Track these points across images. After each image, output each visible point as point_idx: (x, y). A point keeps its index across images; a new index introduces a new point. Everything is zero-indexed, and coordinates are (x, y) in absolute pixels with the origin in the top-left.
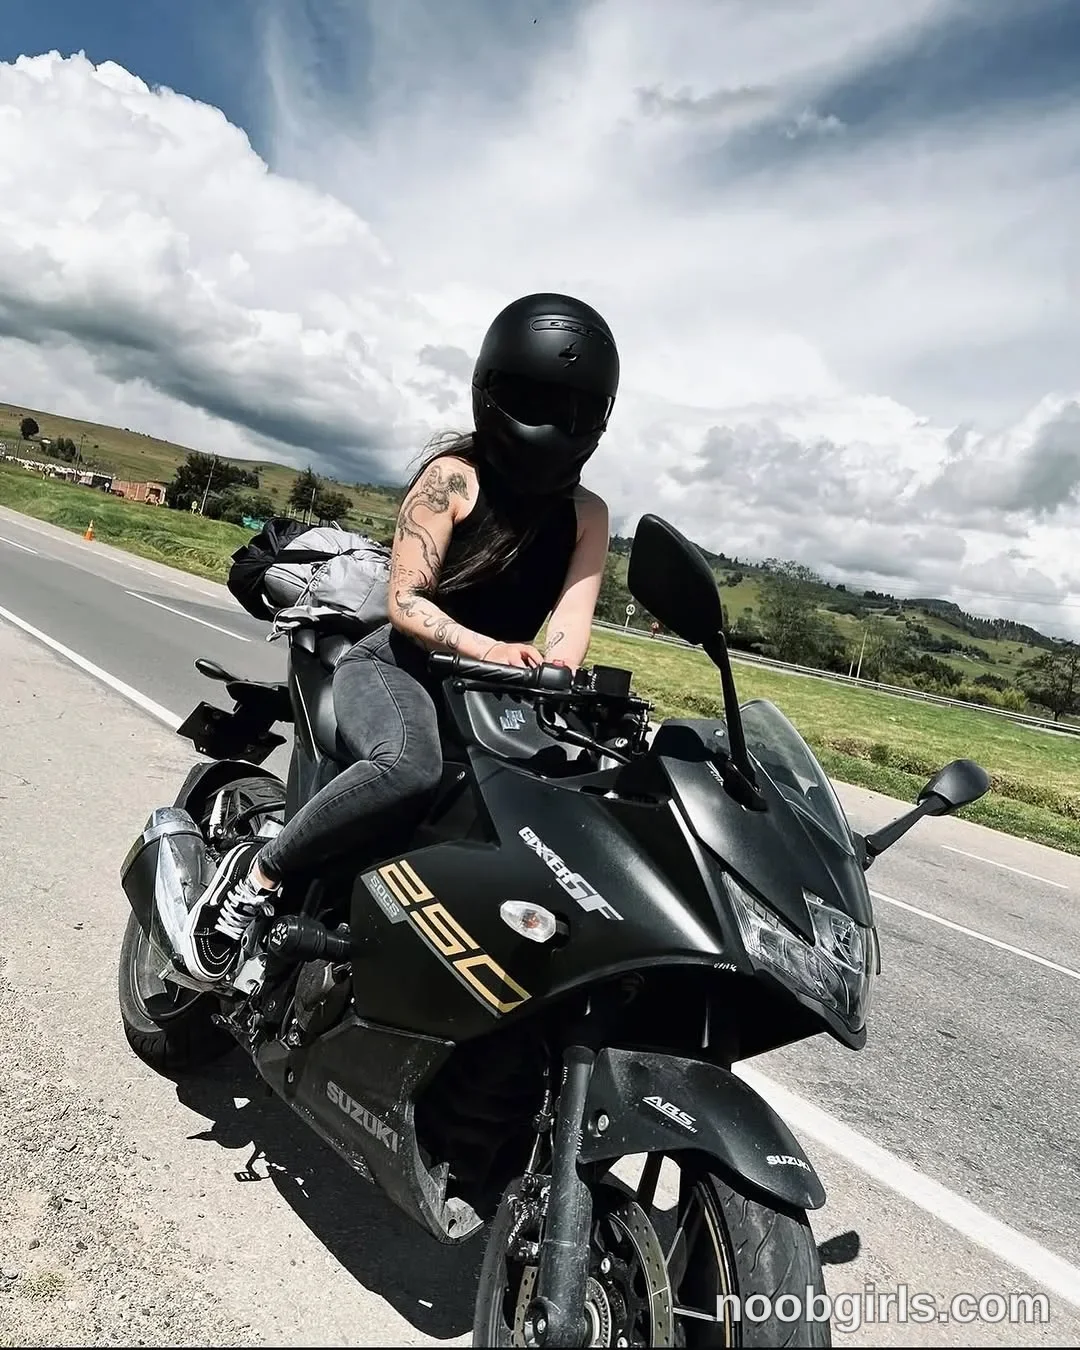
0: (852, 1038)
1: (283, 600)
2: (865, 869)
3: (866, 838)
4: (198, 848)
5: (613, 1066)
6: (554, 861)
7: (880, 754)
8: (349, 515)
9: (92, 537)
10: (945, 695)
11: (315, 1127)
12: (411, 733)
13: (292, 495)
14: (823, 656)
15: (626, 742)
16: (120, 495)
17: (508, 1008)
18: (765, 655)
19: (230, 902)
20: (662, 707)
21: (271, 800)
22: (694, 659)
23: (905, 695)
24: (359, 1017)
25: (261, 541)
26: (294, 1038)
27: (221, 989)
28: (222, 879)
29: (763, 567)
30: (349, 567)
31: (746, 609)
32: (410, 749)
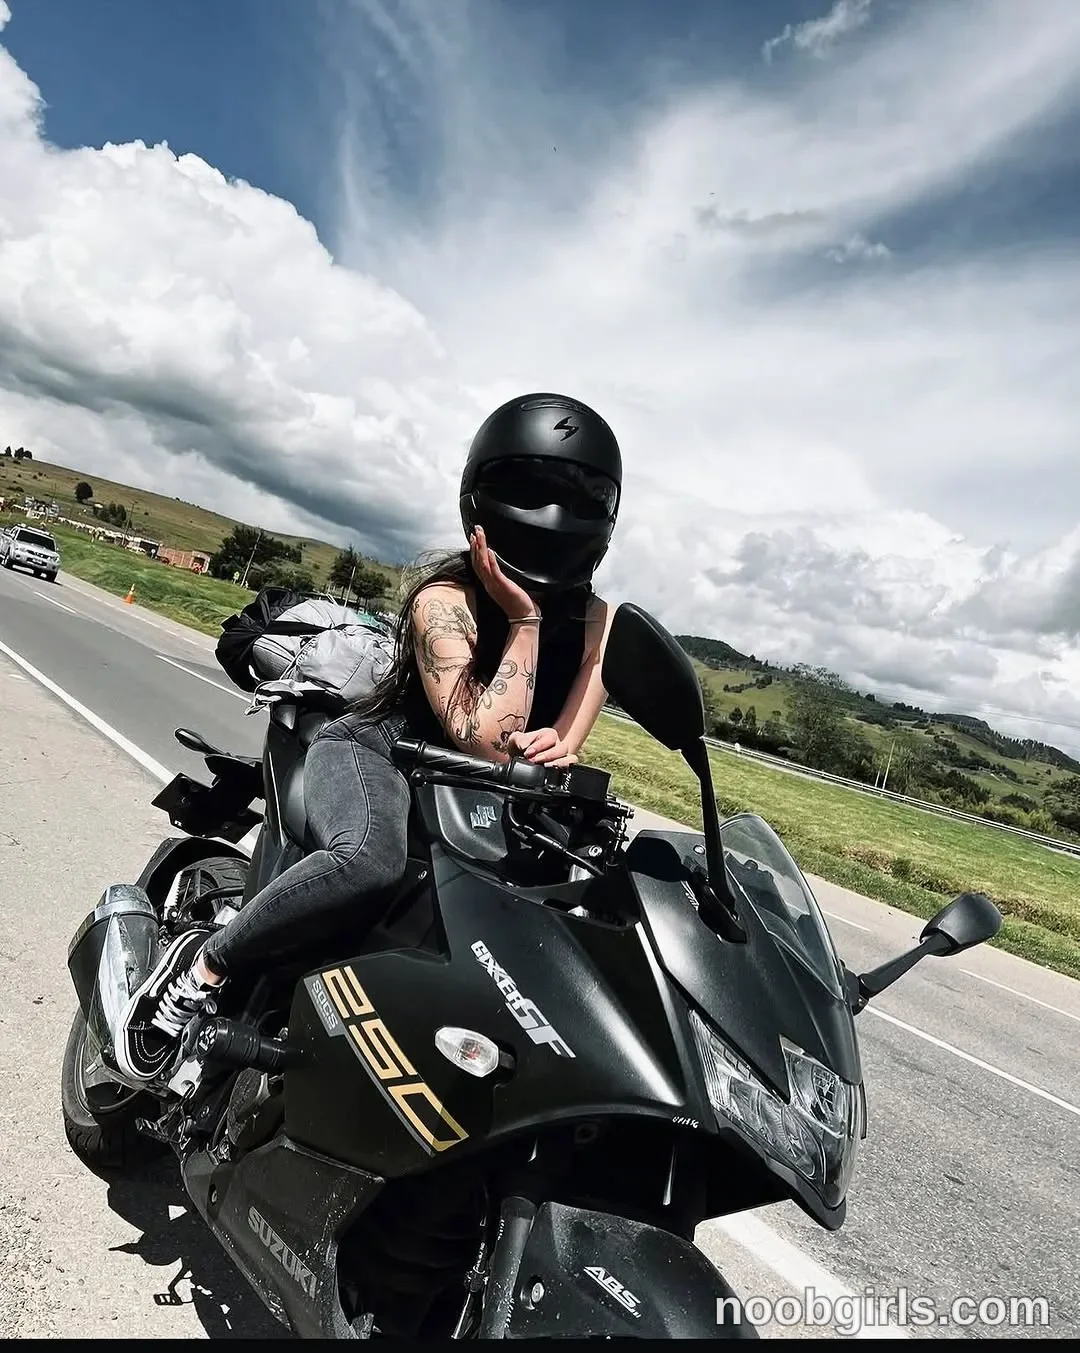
0: (828, 1215)
1: (269, 673)
2: (855, 1014)
3: (859, 978)
4: (150, 931)
5: (554, 1225)
6: (505, 982)
7: (901, 869)
8: (386, 595)
9: (133, 600)
10: (973, 812)
11: (235, 1257)
12: (374, 823)
13: (333, 571)
14: (851, 765)
15: (600, 850)
16: (164, 562)
17: (443, 1146)
18: (793, 760)
19: (170, 995)
20: (683, 805)
21: (235, 883)
22: (719, 759)
23: (931, 810)
24: (290, 1138)
25: (253, 610)
26: (224, 1151)
27: (154, 1088)
28: (165, 969)
29: (794, 671)
30: (337, 643)
31: (774, 712)
32: (372, 841)
